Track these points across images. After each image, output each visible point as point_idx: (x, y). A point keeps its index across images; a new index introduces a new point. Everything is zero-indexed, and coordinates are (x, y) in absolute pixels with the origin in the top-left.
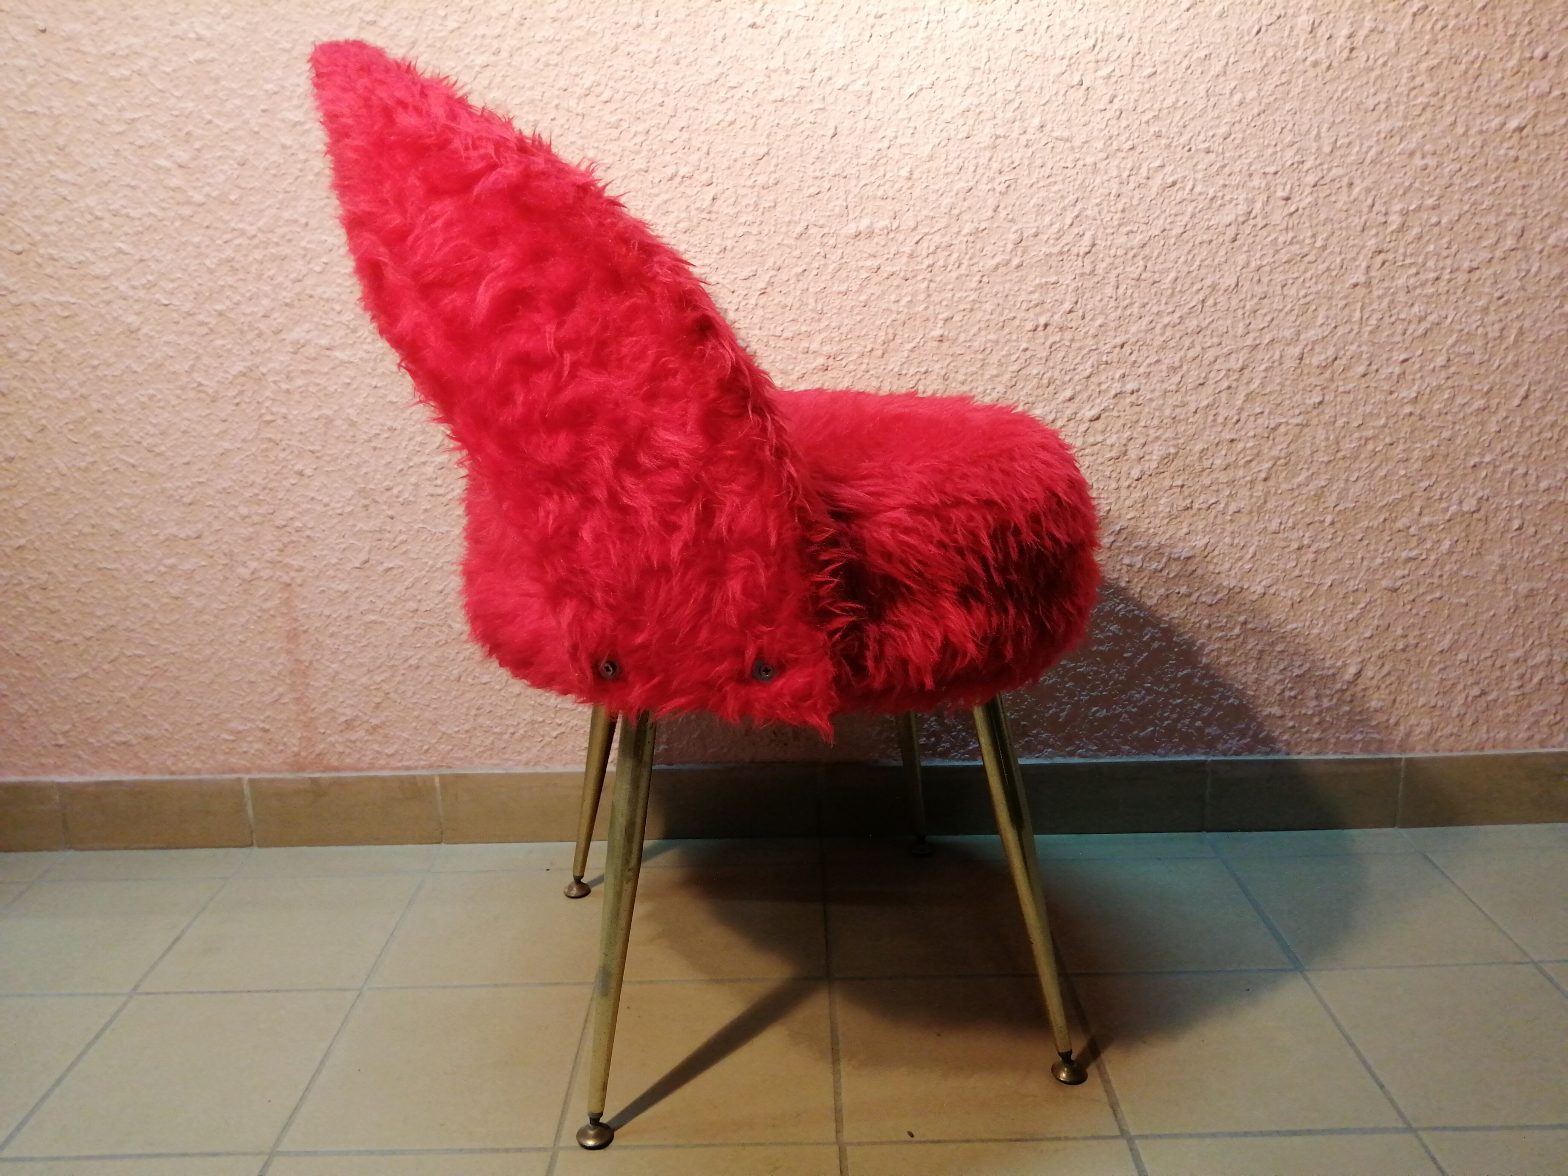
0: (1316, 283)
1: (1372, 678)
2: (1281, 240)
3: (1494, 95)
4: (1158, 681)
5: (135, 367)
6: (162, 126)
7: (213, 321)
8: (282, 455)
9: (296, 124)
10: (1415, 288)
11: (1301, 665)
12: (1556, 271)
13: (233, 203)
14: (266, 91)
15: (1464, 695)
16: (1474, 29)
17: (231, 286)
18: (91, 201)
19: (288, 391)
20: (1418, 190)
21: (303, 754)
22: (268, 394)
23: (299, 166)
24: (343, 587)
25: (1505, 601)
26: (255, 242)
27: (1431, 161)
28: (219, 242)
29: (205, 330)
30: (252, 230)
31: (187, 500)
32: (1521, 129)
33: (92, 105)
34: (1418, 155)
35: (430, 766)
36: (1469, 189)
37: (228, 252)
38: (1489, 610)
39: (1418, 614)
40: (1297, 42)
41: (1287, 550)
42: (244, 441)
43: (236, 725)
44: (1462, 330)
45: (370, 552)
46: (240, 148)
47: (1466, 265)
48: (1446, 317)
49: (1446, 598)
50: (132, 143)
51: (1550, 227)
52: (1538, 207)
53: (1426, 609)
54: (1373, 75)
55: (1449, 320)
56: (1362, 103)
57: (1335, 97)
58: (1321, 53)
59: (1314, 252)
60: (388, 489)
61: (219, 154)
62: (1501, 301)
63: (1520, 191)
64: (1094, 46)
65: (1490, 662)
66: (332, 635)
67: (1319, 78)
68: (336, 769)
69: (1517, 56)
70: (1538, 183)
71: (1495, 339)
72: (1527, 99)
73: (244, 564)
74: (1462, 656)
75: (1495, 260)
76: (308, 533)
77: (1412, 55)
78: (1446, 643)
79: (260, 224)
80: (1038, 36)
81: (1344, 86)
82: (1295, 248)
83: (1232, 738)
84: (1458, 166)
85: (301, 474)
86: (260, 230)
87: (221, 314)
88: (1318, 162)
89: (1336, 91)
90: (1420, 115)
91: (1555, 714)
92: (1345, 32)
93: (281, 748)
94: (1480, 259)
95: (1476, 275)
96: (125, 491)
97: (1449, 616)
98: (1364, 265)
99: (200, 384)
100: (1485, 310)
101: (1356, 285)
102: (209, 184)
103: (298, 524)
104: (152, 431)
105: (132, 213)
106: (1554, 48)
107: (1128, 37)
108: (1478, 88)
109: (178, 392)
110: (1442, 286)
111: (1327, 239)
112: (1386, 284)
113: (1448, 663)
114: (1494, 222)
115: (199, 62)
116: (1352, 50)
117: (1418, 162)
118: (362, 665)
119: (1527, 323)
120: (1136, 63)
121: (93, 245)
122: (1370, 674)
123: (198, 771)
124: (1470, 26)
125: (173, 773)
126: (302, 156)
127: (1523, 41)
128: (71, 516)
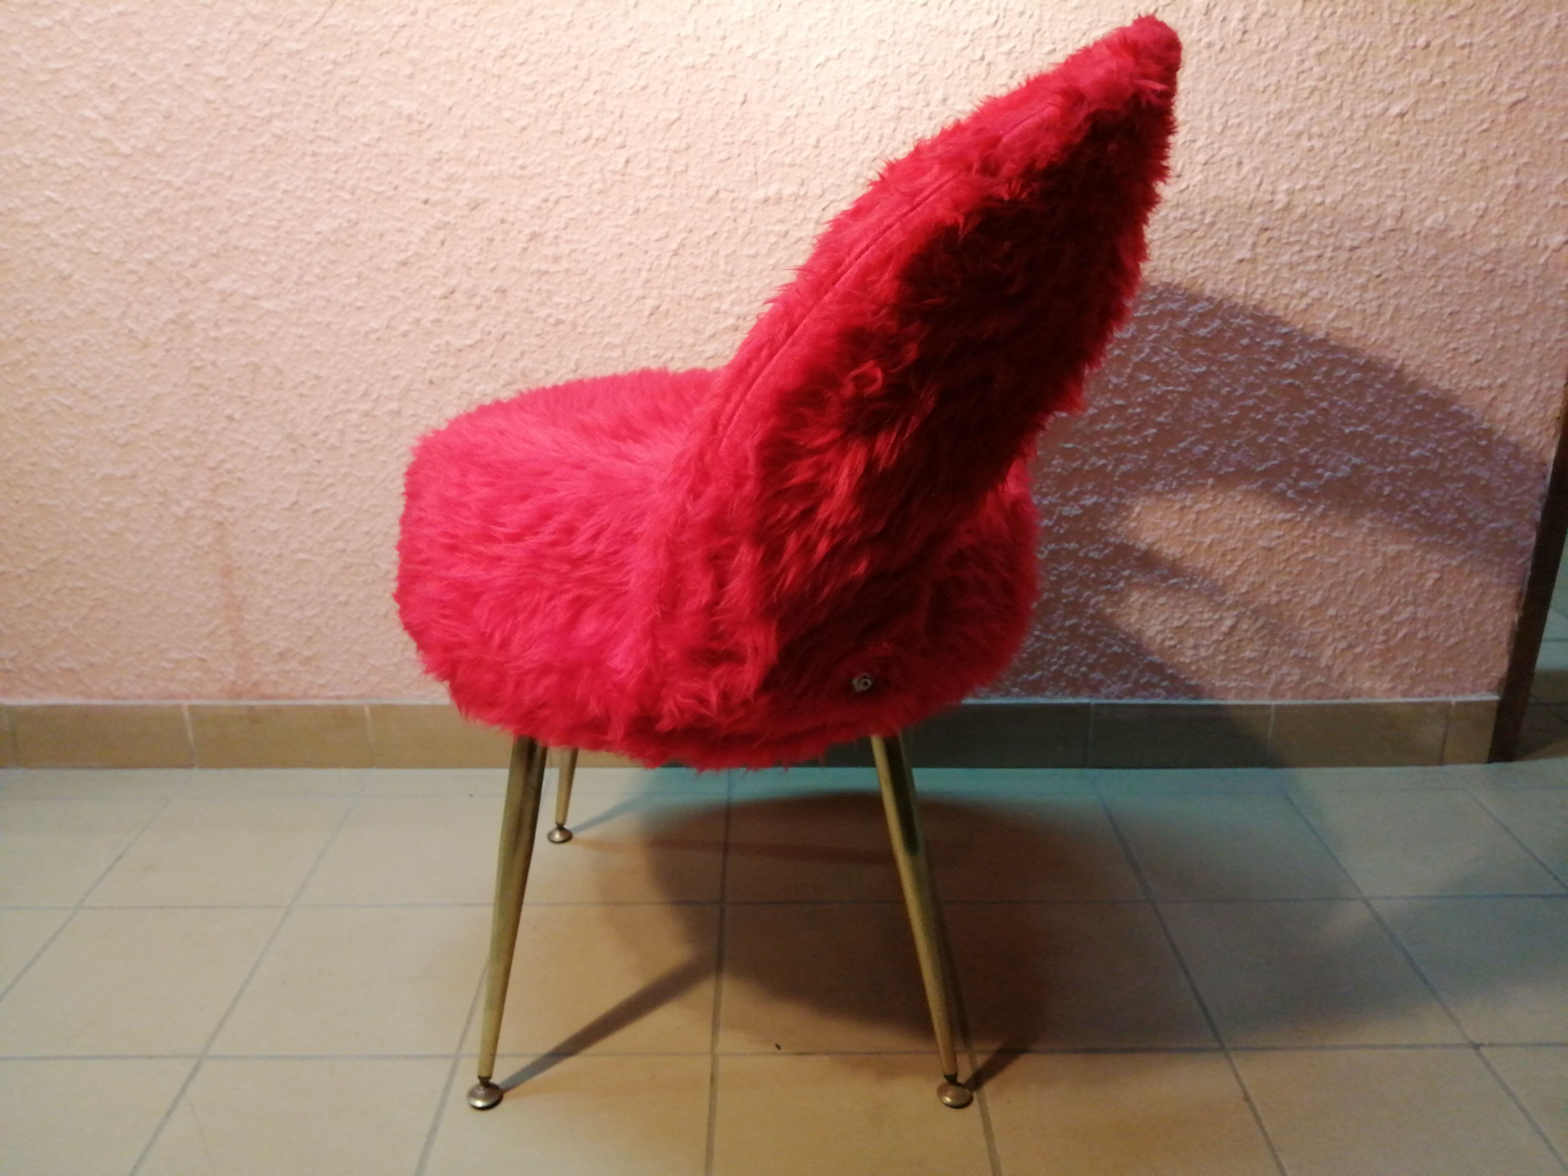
0: (1204, 258)
1: (1246, 631)
2: (1172, 215)
3: (1378, 81)
4: (1046, 629)
5: (68, 312)
6: (87, 77)
7: (142, 269)
8: (212, 400)
9: (218, 79)
10: (1298, 265)
11: (1180, 618)
12: (1432, 252)
13: (159, 155)
14: (189, 46)
15: (1332, 647)
16: (1361, 16)
17: (159, 237)
18: (18, 149)
19: (216, 339)
20: (1305, 170)
21: (240, 682)
22: (197, 340)
23: (223, 120)
24: (274, 527)
25: (1374, 561)
26: (182, 193)
27: (1317, 143)
28: (146, 193)
29: (134, 278)
30: (178, 182)
31: (122, 441)
32: (1402, 115)
33: (16, 54)
34: (1305, 137)
35: (360, 696)
36: (1352, 171)
37: (156, 203)
38: (1357, 570)
39: (1291, 572)
40: (1192, 24)
41: (1171, 510)
42: (175, 385)
43: (175, 655)
44: (1341, 306)
45: (298, 494)
46: (165, 102)
47: (1348, 244)
48: (1327, 293)
49: (1317, 558)
50: (57, 93)
51: (1428, 209)
52: (1417, 190)
53: (1299, 568)
54: (1265, 57)
55: (1329, 297)
56: (1252, 84)
57: (1228, 78)
58: (1214, 36)
59: (1203, 228)
60: (315, 434)
61: (144, 106)
62: (1380, 280)
63: (1400, 175)
64: (996, 22)
65: (1357, 618)
66: (265, 572)
67: (1213, 59)
68: (271, 697)
69: (1401, 44)
70: (1417, 168)
71: (1373, 315)
72: (1409, 86)
73: (178, 503)
74: (1332, 611)
75: (1376, 240)
76: (239, 474)
77: (1302, 39)
78: (1316, 600)
79: (186, 176)
80: (941, 11)
81: (1235, 68)
82: (1185, 224)
83: (1115, 683)
84: (1342, 148)
85: (230, 418)
86: (186, 182)
87: (150, 263)
88: (1209, 141)
89: (1228, 72)
90: (1307, 98)
91: (1417, 668)
92: (1238, 15)
93: (218, 676)
94: (1361, 238)
95: (1358, 253)
96: (63, 431)
97: (1321, 574)
98: (1250, 242)
99: (131, 331)
100: (1364, 288)
101: (1241, 261)
102: (136, 136)
103: (229, 466)
104: (87, 374)
105: (60, 162)
106: (1436, 37)
107: (1028, 14)
108: (1364, 74)
109: (111, 337)
110: (1325, 264)
111: (1216, 216)
112: (1270, 261)
113: (1319, 618)
114: (1375, 203)
115: (121, 14)
116: (1245, 32)
117: (1305, 143)
118: (293, 601)
119: (1404, 301)
120: (1037, 39)
121: (23, 193)
122: (1245, 626)
123: (140, 697)
124: (1358, 13)
125: (116, 698)
126: (225, 110)
127: (1406, 30)
128: (10, 454)
